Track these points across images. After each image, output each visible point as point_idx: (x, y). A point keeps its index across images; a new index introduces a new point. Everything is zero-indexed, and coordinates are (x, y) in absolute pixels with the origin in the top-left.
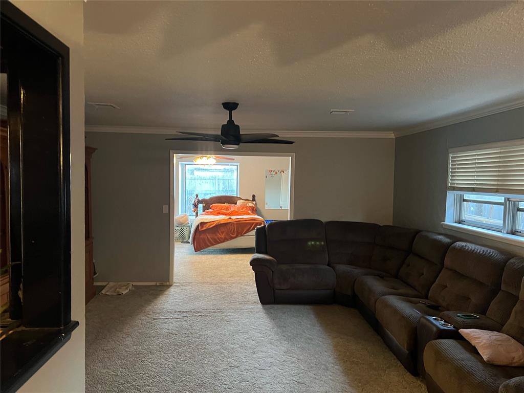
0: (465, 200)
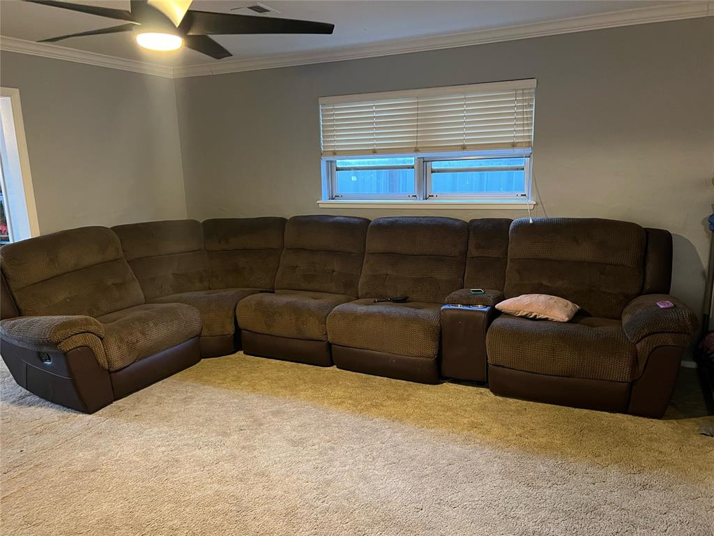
0: (338, 169)
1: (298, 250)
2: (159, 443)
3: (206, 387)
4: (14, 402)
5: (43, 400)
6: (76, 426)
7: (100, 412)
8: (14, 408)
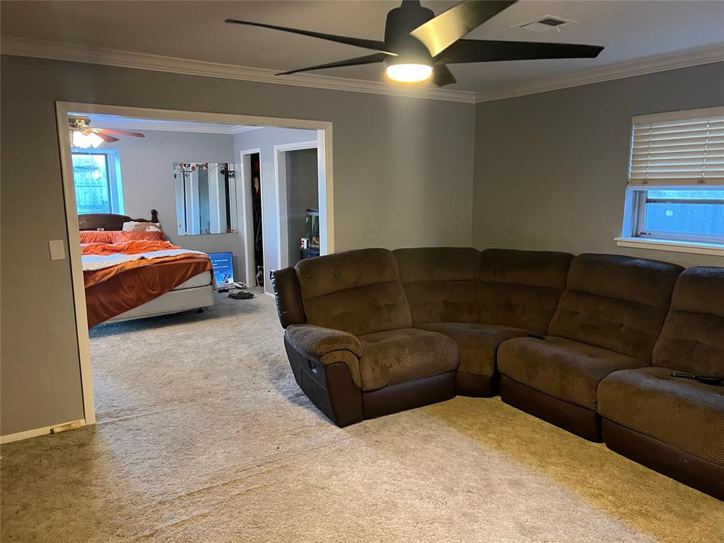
0: (648, 201)
1: (581, 293)
2: (386, 479)
3: (451, 429)
4: (291, 398)
5: (311, 403)
6: (326, 437)
7: (349, 428)
8: (288, 404)
